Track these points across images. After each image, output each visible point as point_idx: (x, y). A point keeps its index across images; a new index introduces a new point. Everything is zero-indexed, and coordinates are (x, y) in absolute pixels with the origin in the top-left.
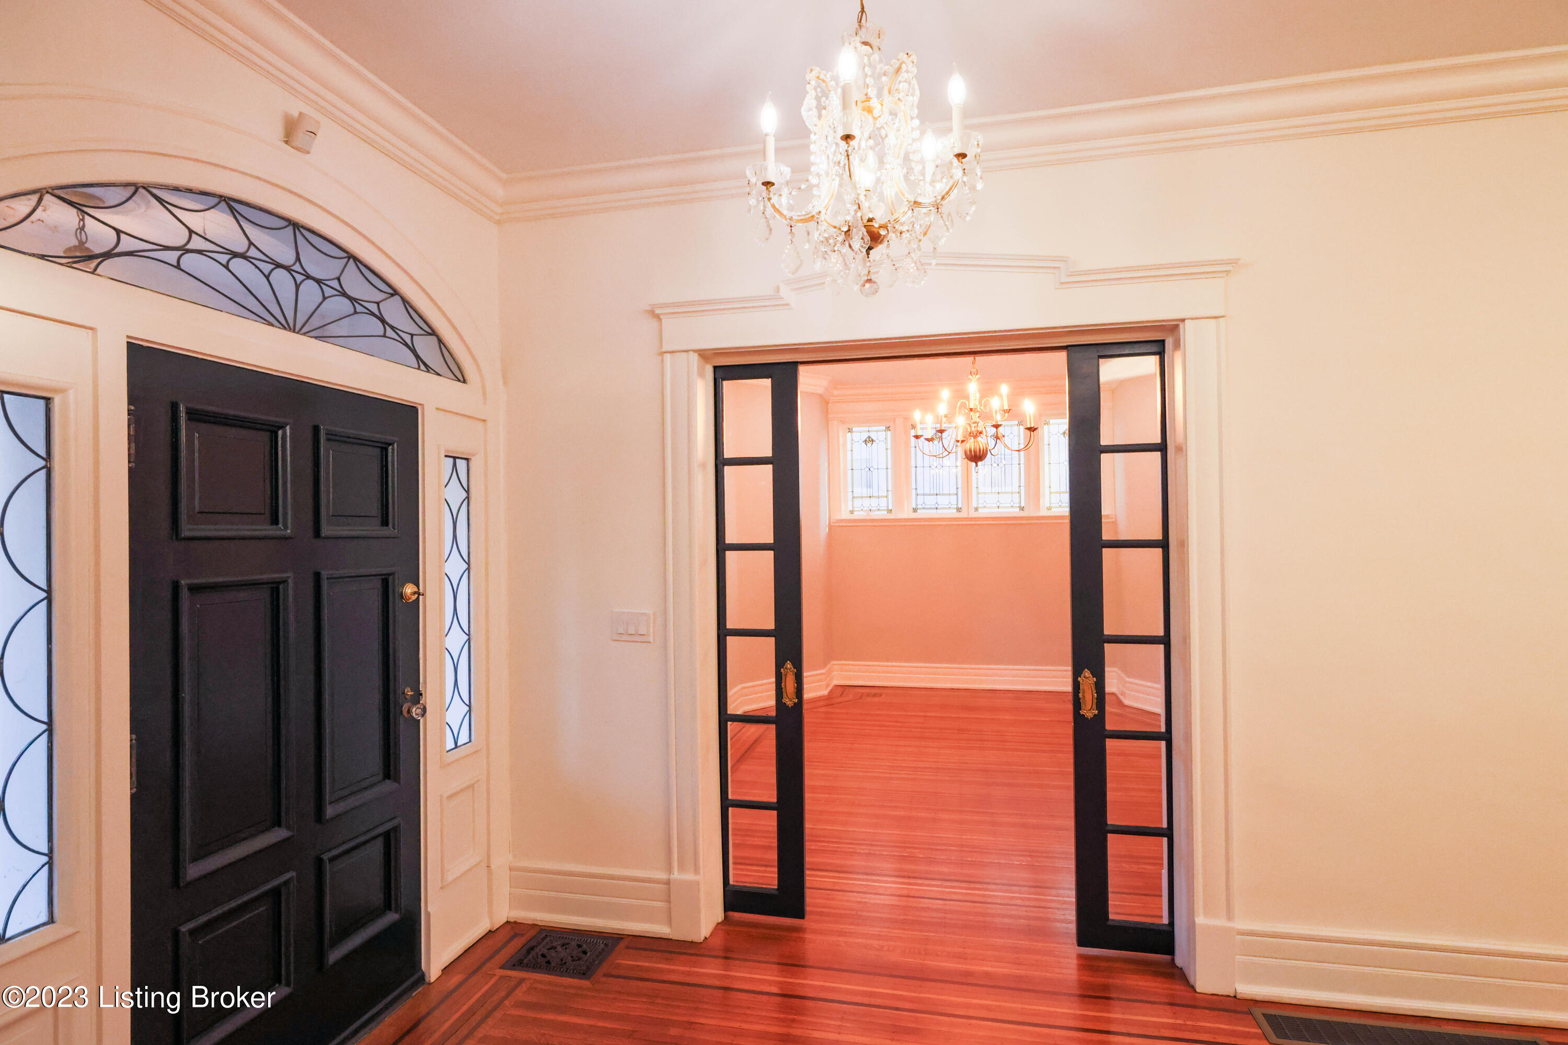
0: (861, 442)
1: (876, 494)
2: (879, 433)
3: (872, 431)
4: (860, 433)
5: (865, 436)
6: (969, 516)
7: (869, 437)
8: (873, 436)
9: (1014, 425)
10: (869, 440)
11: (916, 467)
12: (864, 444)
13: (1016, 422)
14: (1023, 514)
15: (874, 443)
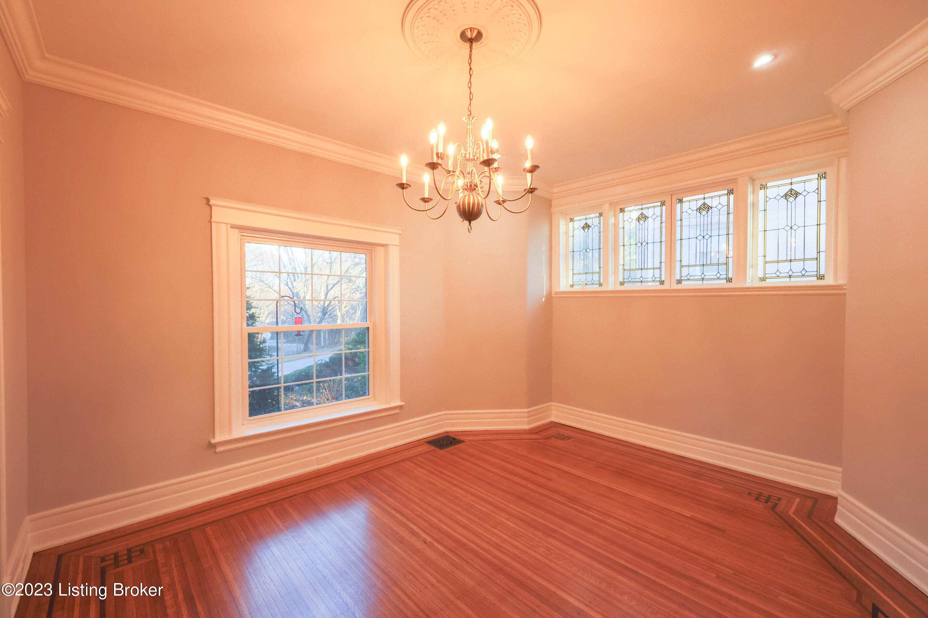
0: (580, 228)
1: (590, 271)
2: (593, 219)
3: (589, 218)
4: (579, 223)
5: (582, 223)
6: (671, 288)
7: (586, 224)
8: (589, 222)
9: (723, 195)
10: (587, 226)
11: (624, 246)
12: (582, 230)
13: (726, 192)
14: (729, 285)
15: (591, 229)
